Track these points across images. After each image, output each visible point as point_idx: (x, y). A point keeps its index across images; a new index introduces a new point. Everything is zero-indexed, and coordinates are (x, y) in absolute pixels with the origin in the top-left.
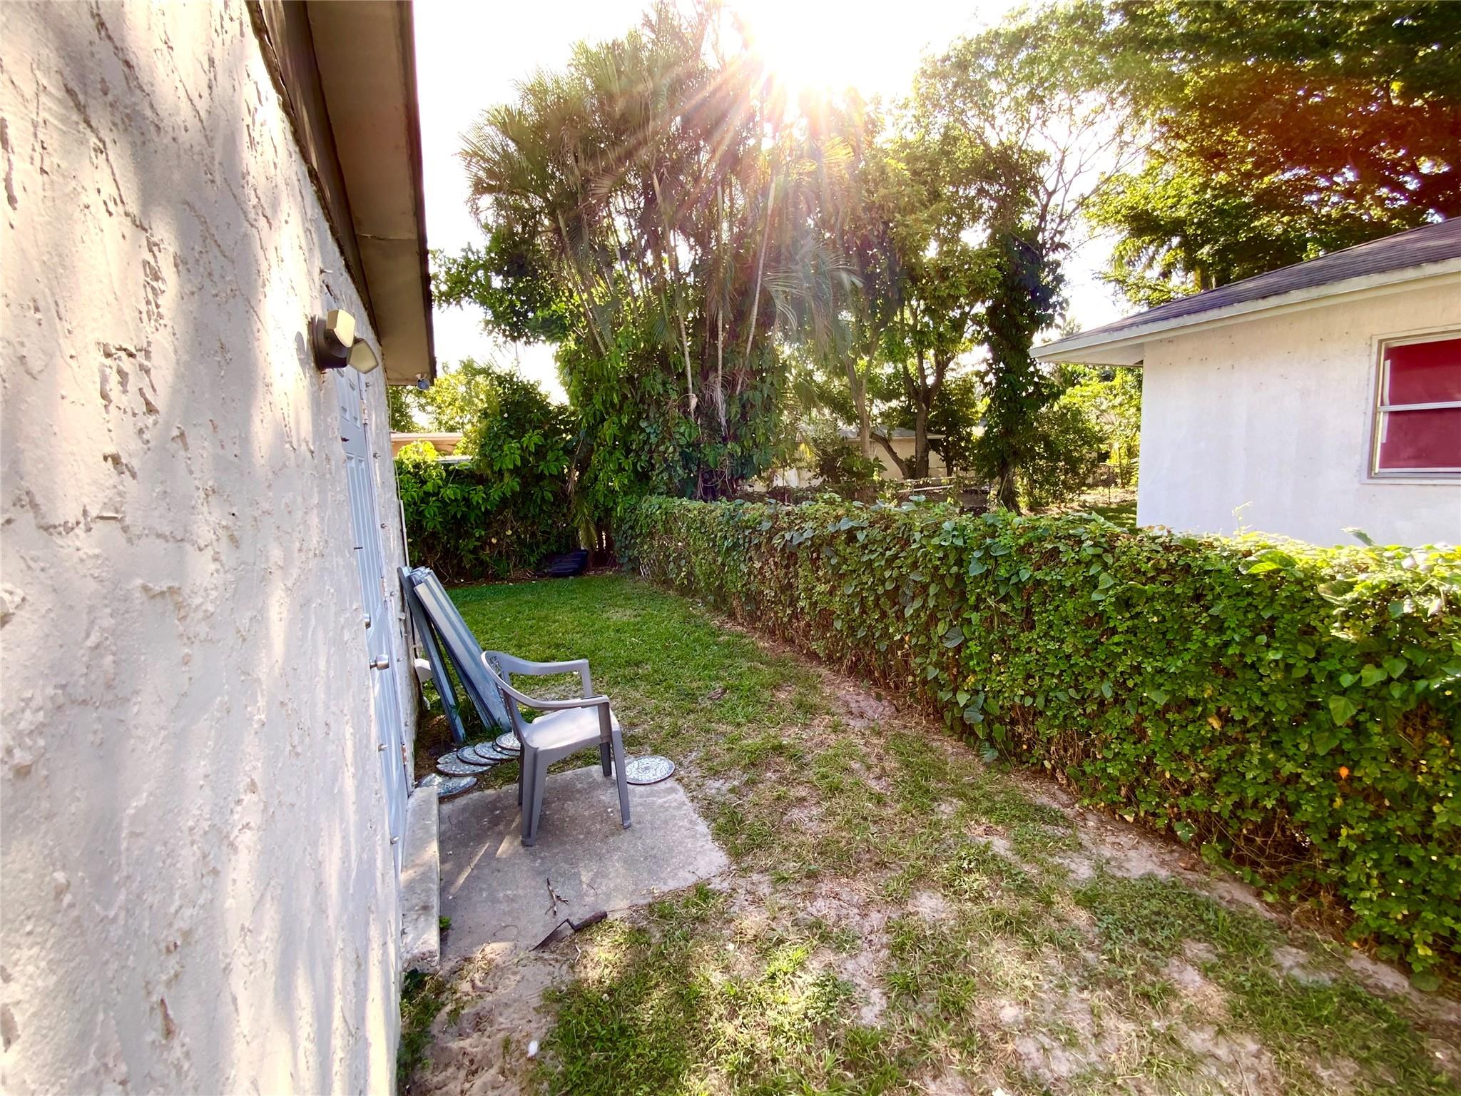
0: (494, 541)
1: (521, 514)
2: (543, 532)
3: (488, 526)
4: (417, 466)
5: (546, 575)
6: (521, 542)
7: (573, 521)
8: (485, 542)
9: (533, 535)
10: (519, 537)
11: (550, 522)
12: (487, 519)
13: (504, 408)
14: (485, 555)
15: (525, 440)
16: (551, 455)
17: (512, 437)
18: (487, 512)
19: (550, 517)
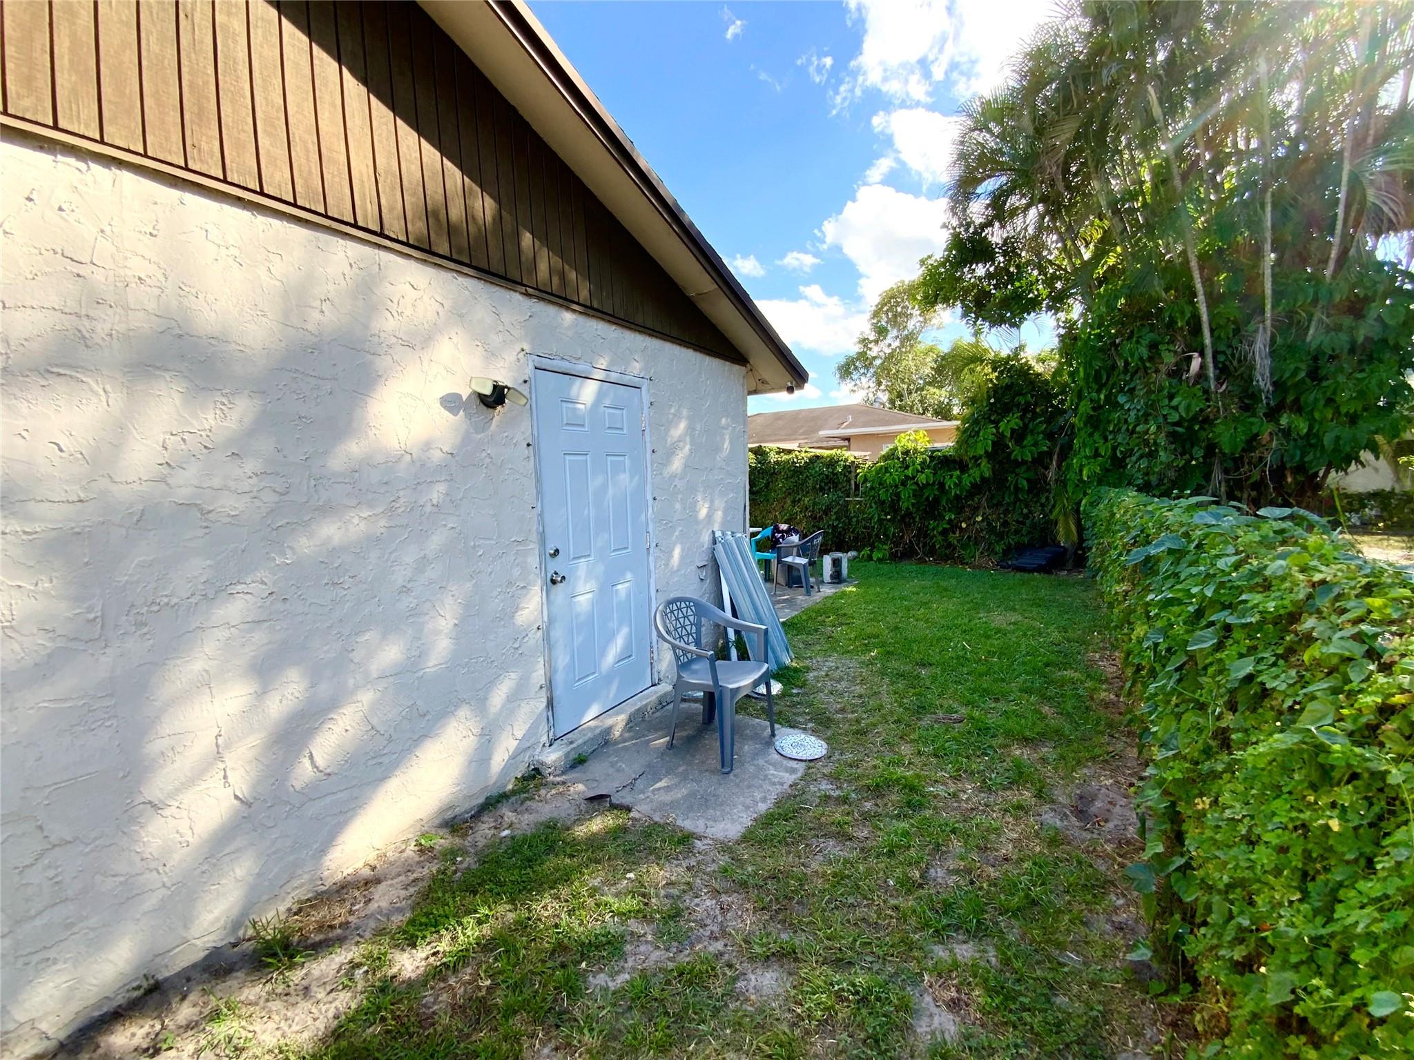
0: (964, 525)
1: (995, 502)
2: (1017, 522)
3: (960, 511)
4: (906, 453)
5: (1008, 567)
6: (991, 530)
7: (1051, 511)
8: (954, 526)
9: (1005, 524)
10: (989, 524)
11: (1025, 511)
12: (958, 504)
13: (992, 394)
14: (953, 538)
15: (1002, 425)
16: (1029, 440)
17: (993, 422)
18: (957, 497)
19: (1027, 506)
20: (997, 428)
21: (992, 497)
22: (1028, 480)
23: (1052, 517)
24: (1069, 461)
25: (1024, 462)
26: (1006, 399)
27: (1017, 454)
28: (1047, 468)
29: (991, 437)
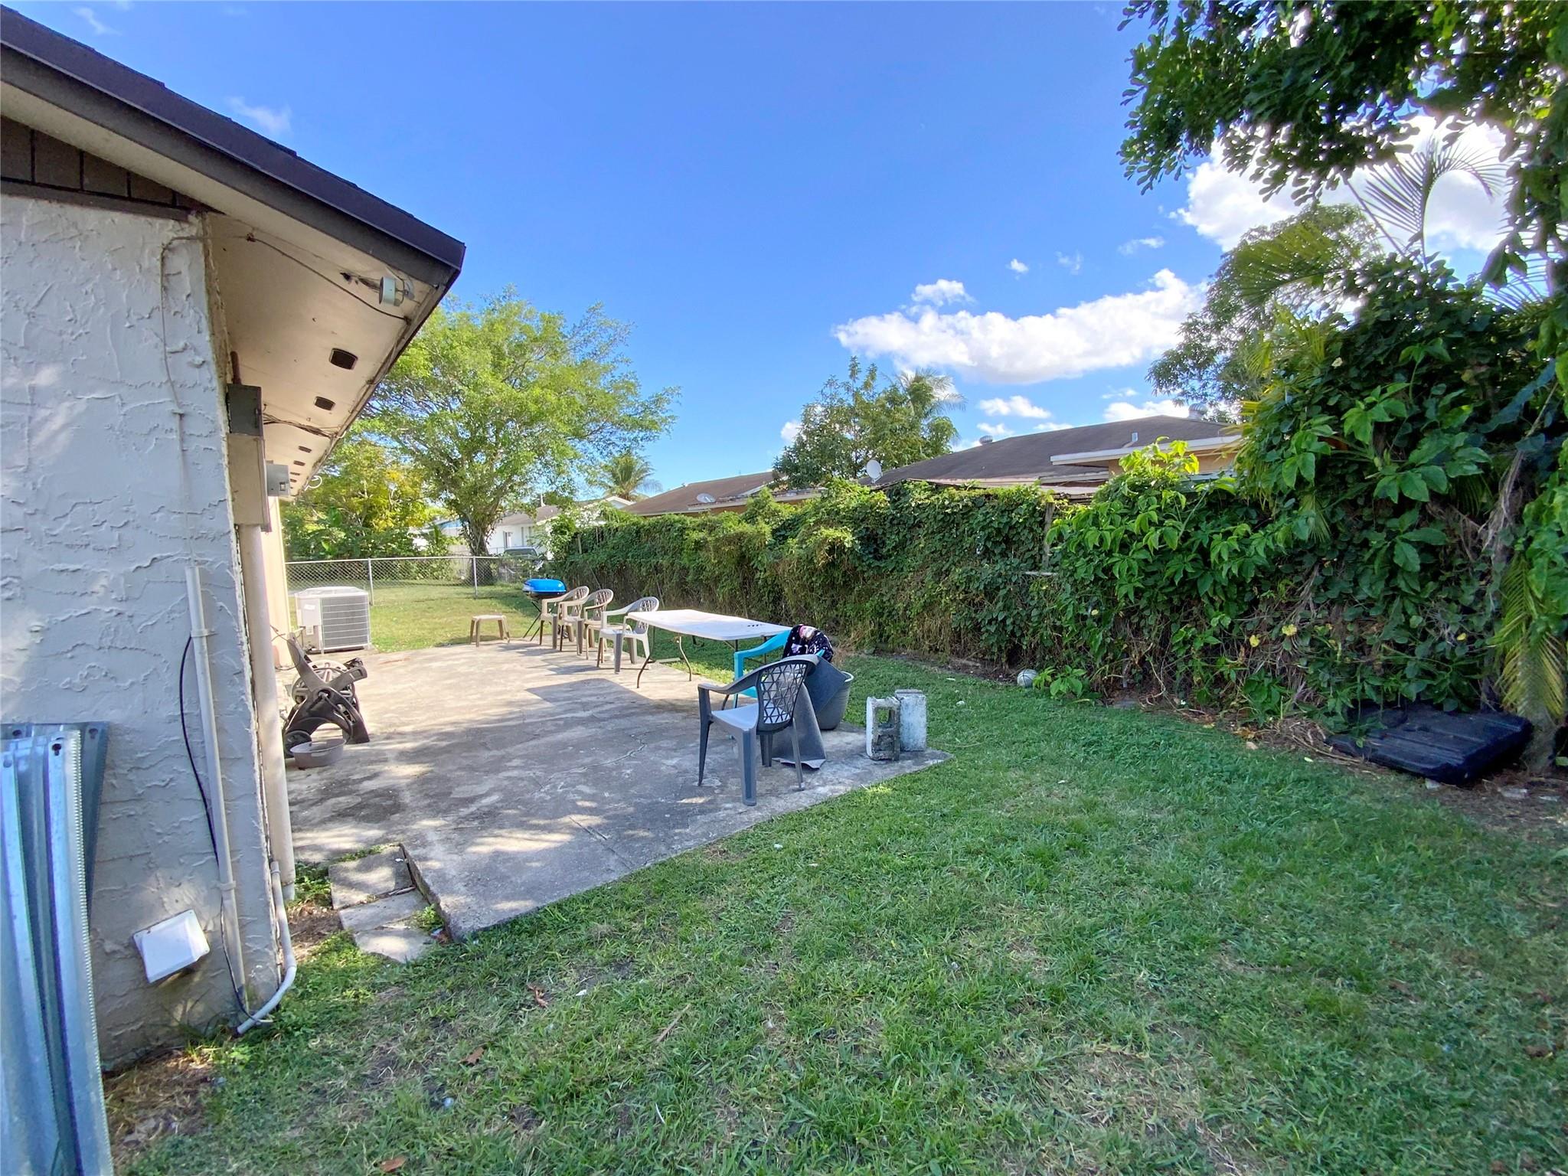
0: (1254, 641)
1: (1333, 594)
3: (1245, 610)
5: (1359, 752)
6: (1320, 650)
7: (1490, 628)
8: (1230, 642)
9: (1360, 646)
10: (1316, 644)
11: (1416, 621)
12: (1241, 594)
13: (1338, 346)
14: (1227, 665)
15: (1352, 419)
16: (1427, 448)
17: (1326, 409)
18: (1237, 581)
19: (1420, 608)
20: (1337, 426)
21: (1326, 585)
22: (1424, 548)
23: (1494, 641)
24: (1544, 498)
25: (1405, 504)
26: (1378, 353)
27: (1388, 484)
28: (1482, 518)
29: (1317, 446)
